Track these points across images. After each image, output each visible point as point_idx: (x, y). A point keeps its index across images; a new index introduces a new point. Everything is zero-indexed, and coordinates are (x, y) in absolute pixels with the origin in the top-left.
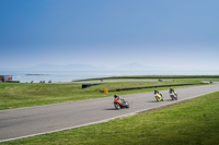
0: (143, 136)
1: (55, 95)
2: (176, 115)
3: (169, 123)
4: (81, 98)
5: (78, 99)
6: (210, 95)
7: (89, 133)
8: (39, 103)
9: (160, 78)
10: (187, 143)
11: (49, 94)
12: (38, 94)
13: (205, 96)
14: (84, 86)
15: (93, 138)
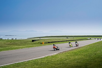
0: (60, 64)
1: (19, 45)
2: (76, 54)
3: (72, 58)
4: (32, 47)
5: (30, 47)
6: (91, 44)
7: (35, 63)
8: (12, 49)
9: (67, 37)
10: (81, 67)
11: (16, 45)
12: (11, 45)
13: (89, 45)
14: (33, 41)
15: (37, 65)
